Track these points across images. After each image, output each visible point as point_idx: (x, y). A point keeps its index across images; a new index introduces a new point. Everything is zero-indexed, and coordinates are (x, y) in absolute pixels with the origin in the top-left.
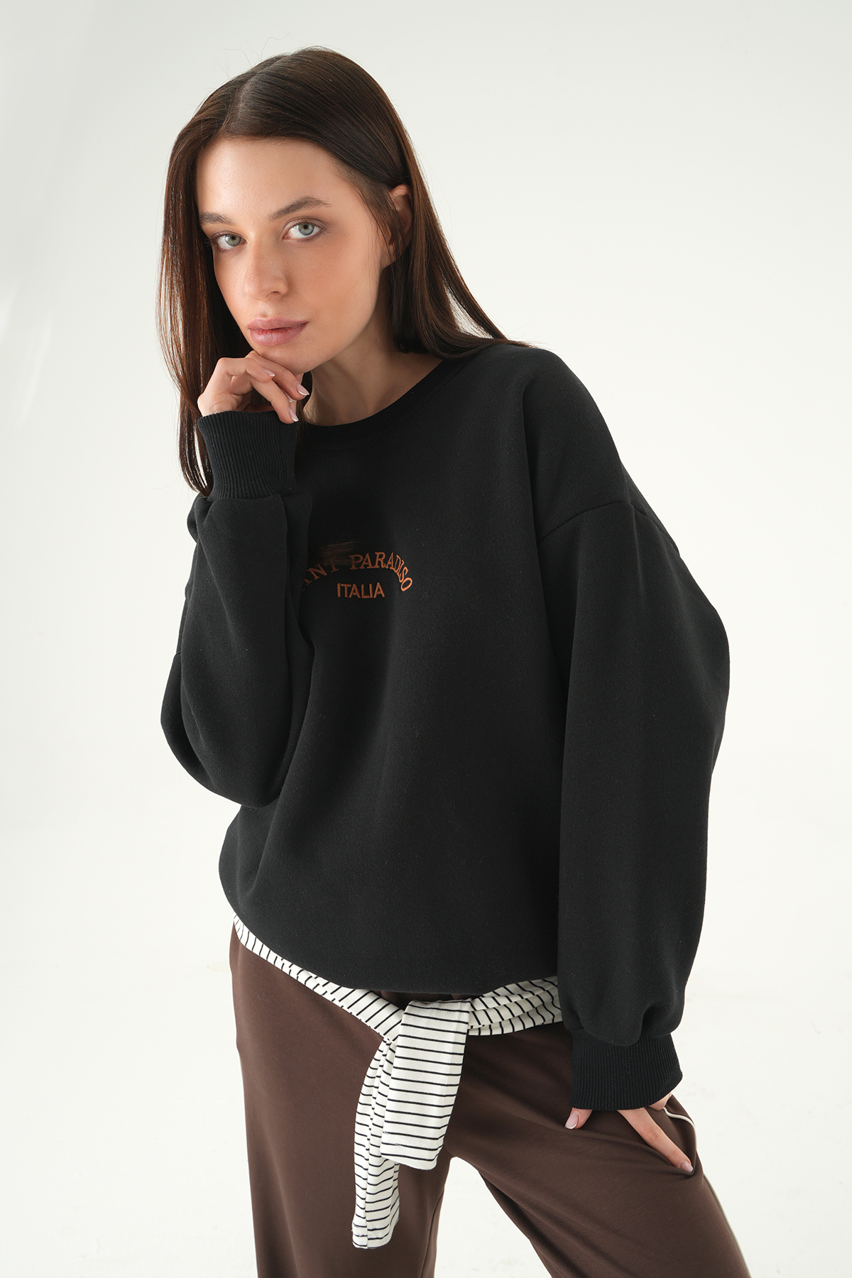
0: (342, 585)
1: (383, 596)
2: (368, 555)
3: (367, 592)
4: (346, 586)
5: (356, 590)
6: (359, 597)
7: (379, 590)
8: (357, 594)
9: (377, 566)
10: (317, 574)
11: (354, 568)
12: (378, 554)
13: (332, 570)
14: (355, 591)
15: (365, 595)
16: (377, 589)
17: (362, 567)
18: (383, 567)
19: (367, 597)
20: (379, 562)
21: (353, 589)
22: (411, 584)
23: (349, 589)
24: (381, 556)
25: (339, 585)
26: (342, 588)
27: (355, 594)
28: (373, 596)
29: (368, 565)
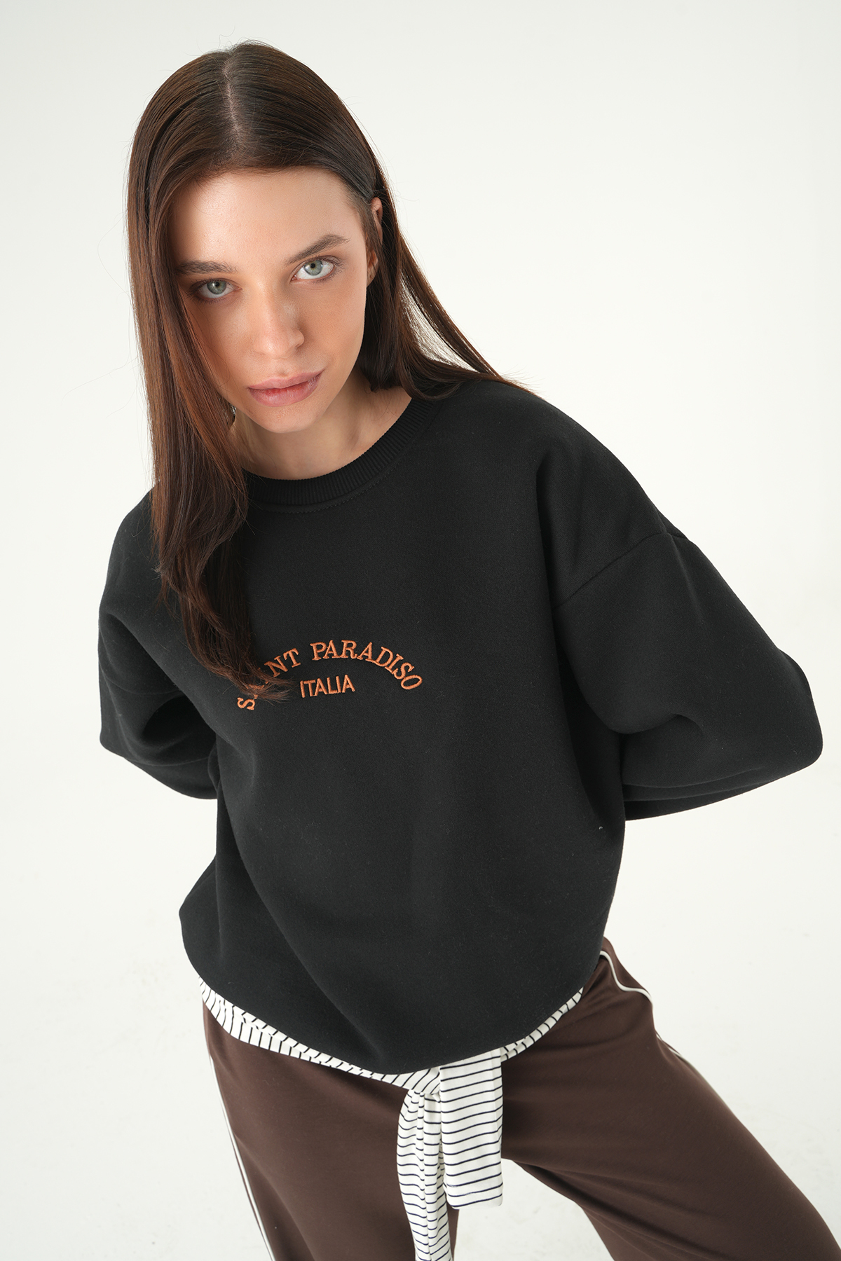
0: (305, 683)
1: (353, 690)
2: (331, 643)
3: (334, 687)
4: (309, 683)
5: (322, 685)
6: (326, 693)
7: (348, 684)
8: (323, 690)
9: (343, 655)
10: (277, 670)
11: (316, 658)
12: (345, 643)
13: (293, 664)
14: (320, 687)
15: (332, 689)
16: (345, 683)
17: (326, 657)
18: (352, 657)
19: (335, 692)
20: (348, 653)
21: (318, 685)
22: (418, 684)
23: (314, 686)
24: (350, 645)
25: (301, 683)
26: (306, 687)
27: (320, 690)
28: (342, 690)
29: (333, 655)
